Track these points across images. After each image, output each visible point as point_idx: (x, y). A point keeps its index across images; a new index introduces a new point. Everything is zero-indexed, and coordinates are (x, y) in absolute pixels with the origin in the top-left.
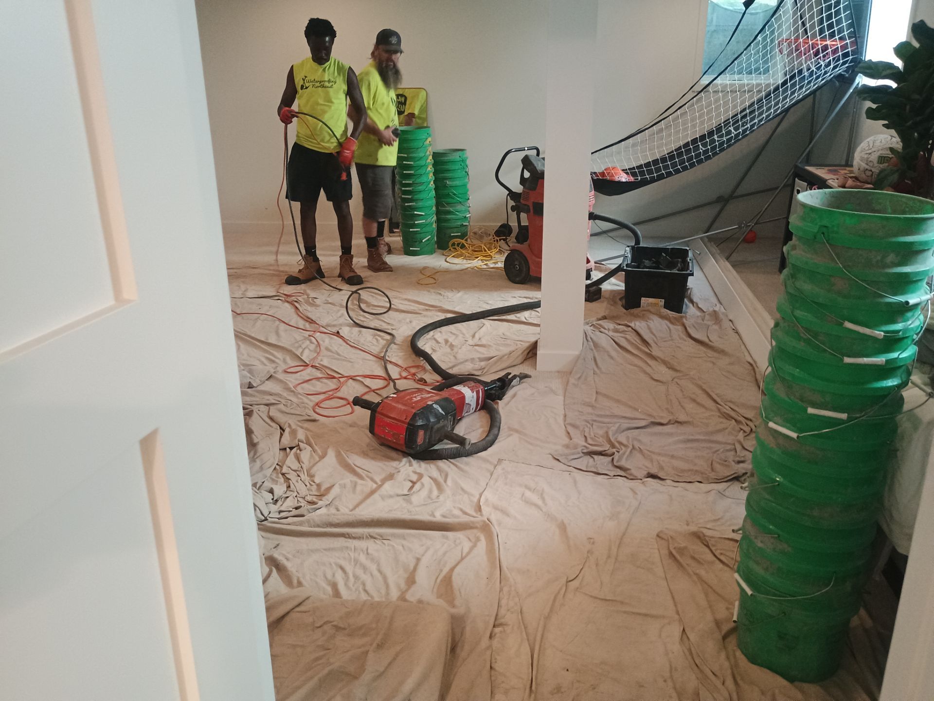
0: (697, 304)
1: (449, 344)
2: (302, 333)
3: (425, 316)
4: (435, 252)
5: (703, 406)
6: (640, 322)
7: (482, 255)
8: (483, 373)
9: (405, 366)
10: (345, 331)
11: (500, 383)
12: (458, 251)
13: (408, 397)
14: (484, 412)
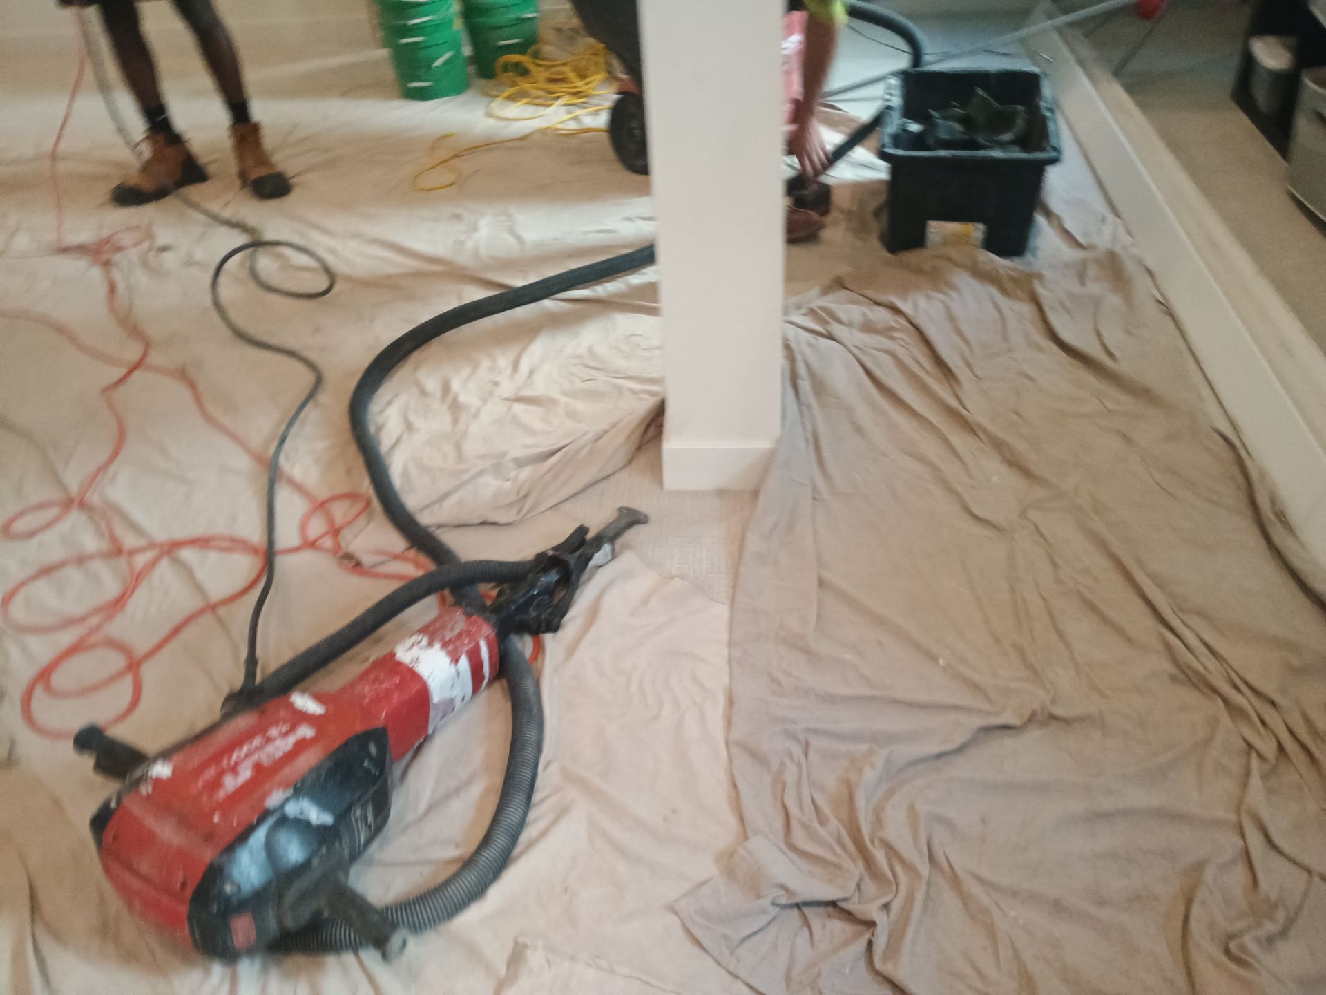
0: (1058, 218)
4: (468, 87)
5: (1119, 631)
6: (928, 297)
7: (566, 93)
8: (523, 511)
9: (321, 493)
11: (553, 577)
12: (514, 84)
13: (210, 773)
14: (503, 688)
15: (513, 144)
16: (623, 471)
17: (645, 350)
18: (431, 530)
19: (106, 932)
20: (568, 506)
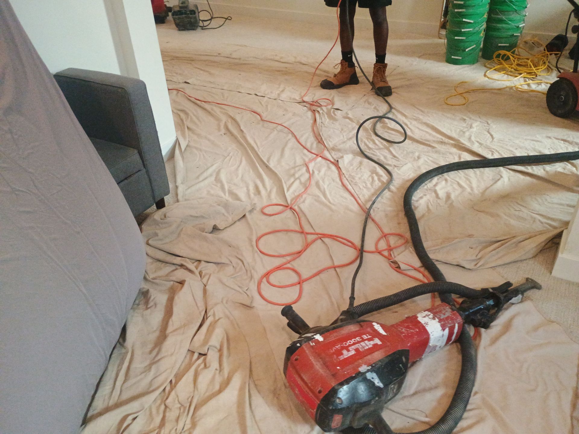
1: (450, 202)
2: (305, 155)
3: (437, 152)
4: (477, 61)
7: (526, 72)
8: (478, 265)
9: (386, 230)
10: (347, 160)
11: (491, 302)
12: (501, 64)
13: (338, 347)
14: (457, 347)
15: (496, 91)
16: (531, 259)
17: (549, 202)
18: (434, 261)
19: (275, 393)
20: (500, 269)
